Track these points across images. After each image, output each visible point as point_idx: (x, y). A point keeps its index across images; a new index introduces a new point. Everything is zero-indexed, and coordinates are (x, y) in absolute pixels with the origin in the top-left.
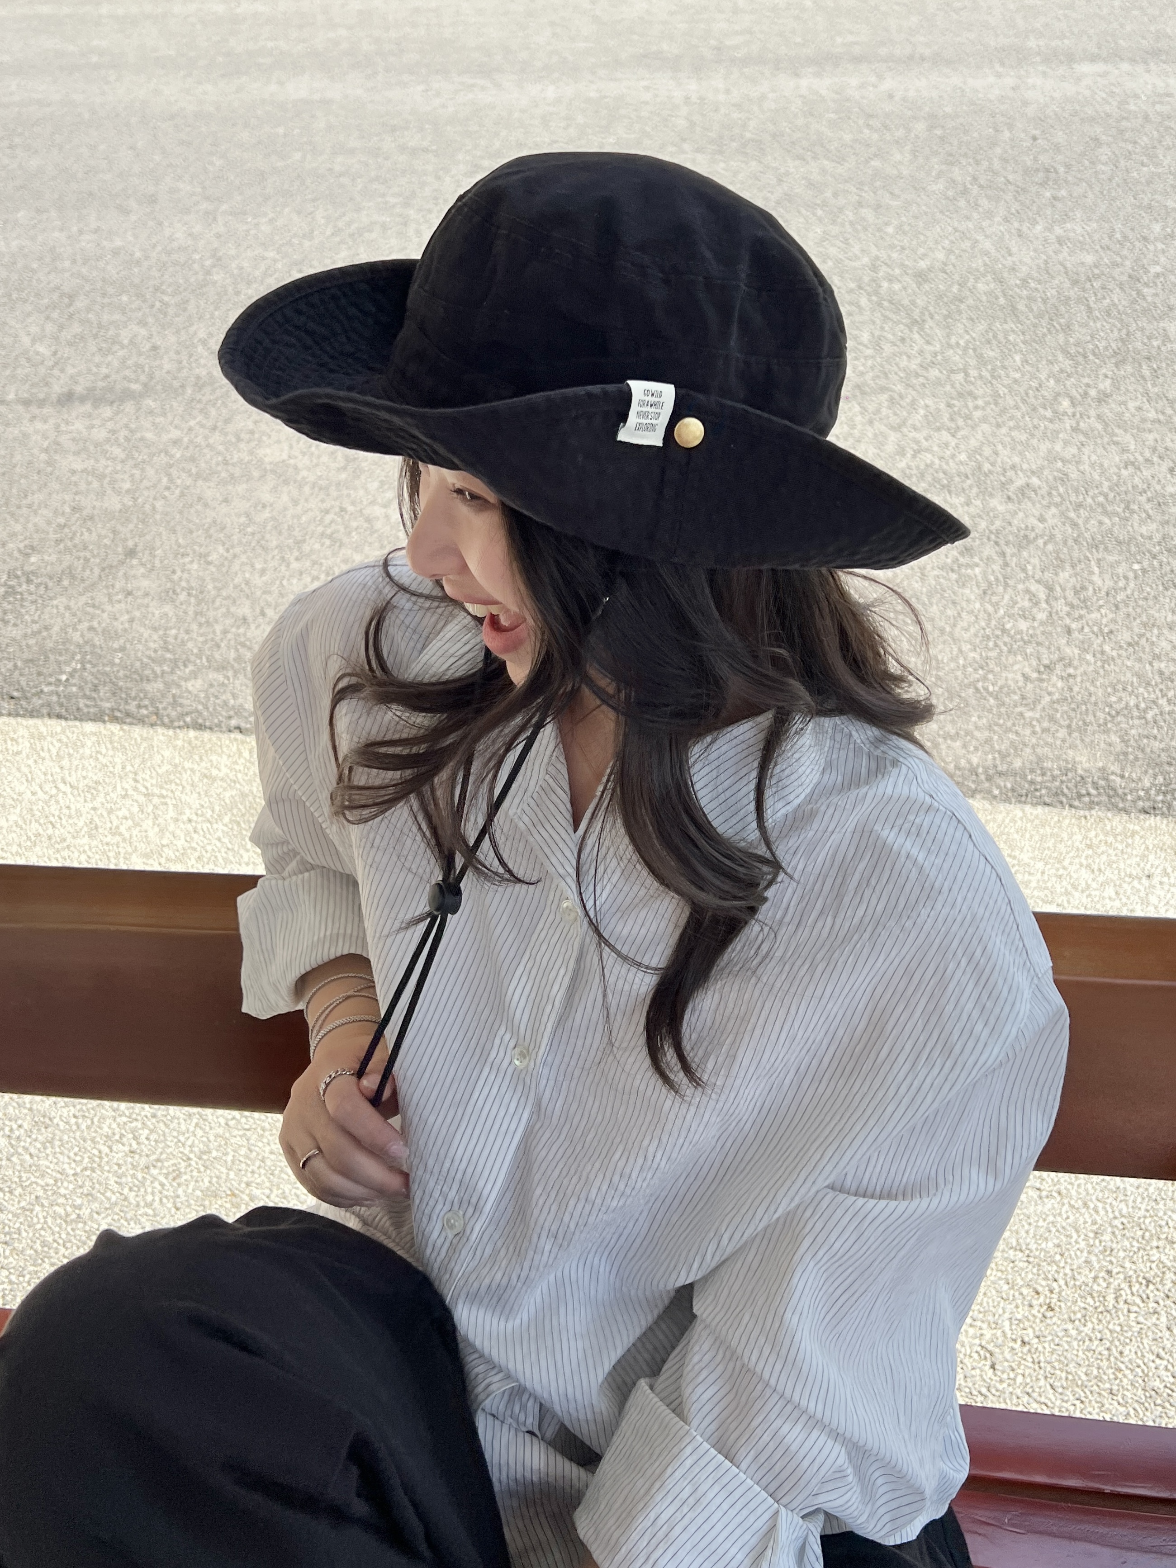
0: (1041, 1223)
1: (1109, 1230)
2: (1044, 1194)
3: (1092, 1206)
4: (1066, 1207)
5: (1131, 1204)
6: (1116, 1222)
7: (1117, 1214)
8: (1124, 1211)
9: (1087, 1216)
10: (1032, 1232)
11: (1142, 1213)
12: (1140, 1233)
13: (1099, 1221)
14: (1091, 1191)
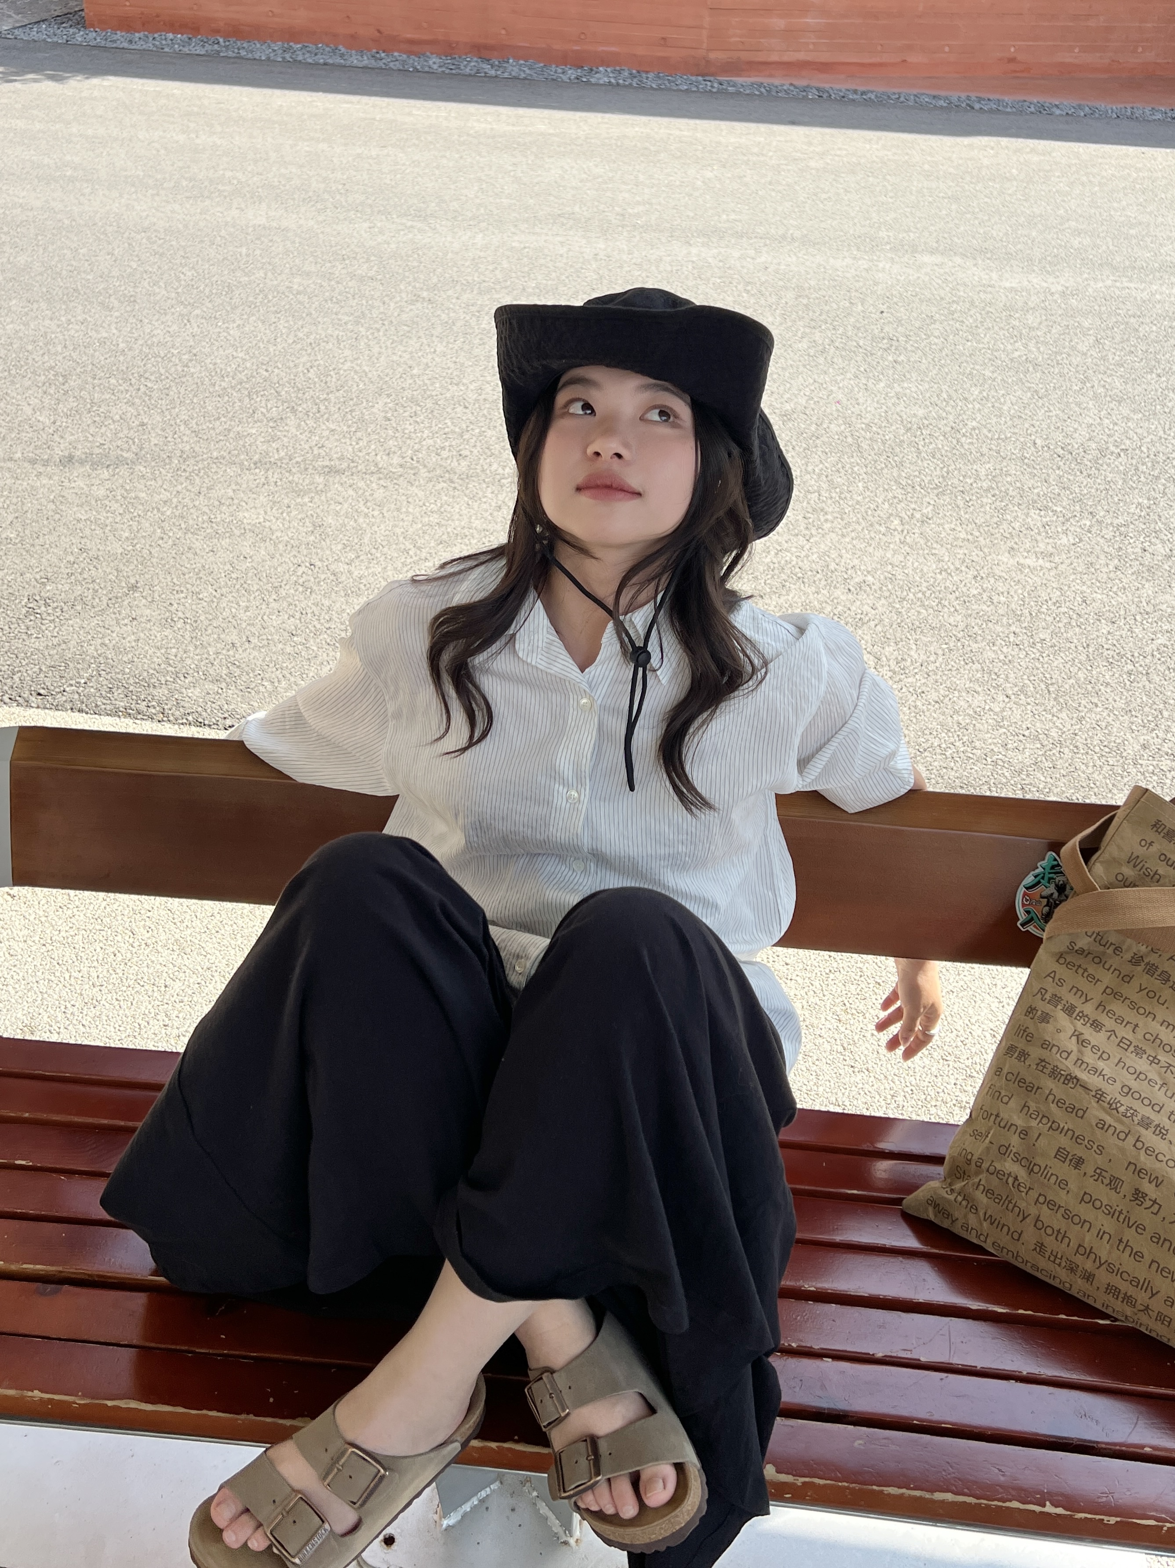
0: (854, 1088)
1: (903, 1094)
2: (856, 1070)
3: (890, 1078)
4: (872, 1079)
5: (918, 1078)
6: (906, 1089)
7: (908, 1084)
8: (913, 1083)
9: (886, 1085)
10: (847, 1094)
11: (926, 1084)
12: (923, 1097)
13: (895, 1089)
14: (890, 1069)
